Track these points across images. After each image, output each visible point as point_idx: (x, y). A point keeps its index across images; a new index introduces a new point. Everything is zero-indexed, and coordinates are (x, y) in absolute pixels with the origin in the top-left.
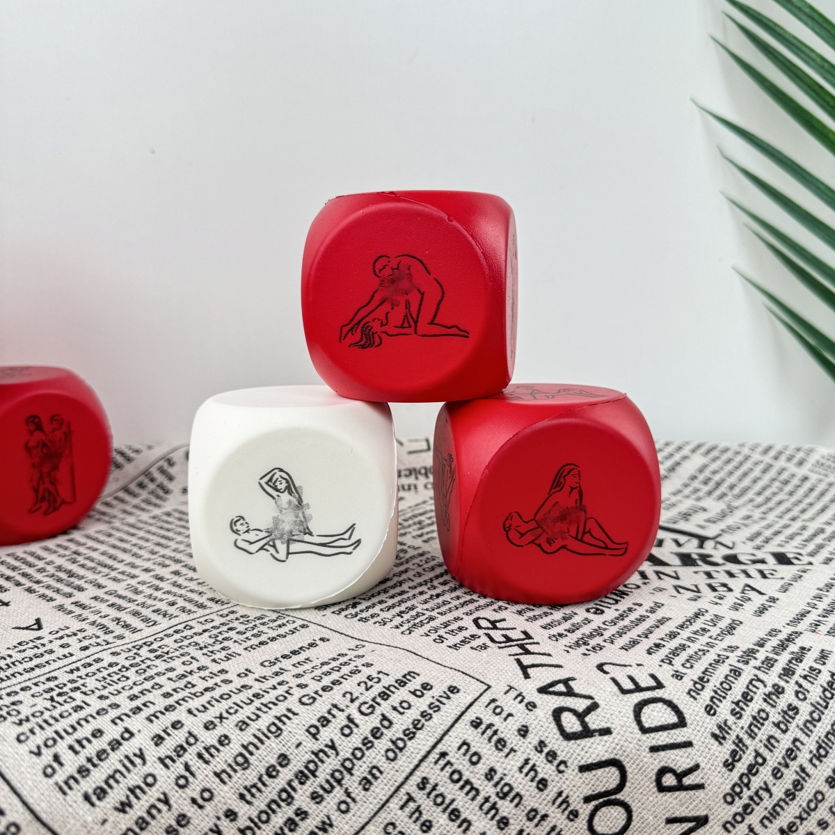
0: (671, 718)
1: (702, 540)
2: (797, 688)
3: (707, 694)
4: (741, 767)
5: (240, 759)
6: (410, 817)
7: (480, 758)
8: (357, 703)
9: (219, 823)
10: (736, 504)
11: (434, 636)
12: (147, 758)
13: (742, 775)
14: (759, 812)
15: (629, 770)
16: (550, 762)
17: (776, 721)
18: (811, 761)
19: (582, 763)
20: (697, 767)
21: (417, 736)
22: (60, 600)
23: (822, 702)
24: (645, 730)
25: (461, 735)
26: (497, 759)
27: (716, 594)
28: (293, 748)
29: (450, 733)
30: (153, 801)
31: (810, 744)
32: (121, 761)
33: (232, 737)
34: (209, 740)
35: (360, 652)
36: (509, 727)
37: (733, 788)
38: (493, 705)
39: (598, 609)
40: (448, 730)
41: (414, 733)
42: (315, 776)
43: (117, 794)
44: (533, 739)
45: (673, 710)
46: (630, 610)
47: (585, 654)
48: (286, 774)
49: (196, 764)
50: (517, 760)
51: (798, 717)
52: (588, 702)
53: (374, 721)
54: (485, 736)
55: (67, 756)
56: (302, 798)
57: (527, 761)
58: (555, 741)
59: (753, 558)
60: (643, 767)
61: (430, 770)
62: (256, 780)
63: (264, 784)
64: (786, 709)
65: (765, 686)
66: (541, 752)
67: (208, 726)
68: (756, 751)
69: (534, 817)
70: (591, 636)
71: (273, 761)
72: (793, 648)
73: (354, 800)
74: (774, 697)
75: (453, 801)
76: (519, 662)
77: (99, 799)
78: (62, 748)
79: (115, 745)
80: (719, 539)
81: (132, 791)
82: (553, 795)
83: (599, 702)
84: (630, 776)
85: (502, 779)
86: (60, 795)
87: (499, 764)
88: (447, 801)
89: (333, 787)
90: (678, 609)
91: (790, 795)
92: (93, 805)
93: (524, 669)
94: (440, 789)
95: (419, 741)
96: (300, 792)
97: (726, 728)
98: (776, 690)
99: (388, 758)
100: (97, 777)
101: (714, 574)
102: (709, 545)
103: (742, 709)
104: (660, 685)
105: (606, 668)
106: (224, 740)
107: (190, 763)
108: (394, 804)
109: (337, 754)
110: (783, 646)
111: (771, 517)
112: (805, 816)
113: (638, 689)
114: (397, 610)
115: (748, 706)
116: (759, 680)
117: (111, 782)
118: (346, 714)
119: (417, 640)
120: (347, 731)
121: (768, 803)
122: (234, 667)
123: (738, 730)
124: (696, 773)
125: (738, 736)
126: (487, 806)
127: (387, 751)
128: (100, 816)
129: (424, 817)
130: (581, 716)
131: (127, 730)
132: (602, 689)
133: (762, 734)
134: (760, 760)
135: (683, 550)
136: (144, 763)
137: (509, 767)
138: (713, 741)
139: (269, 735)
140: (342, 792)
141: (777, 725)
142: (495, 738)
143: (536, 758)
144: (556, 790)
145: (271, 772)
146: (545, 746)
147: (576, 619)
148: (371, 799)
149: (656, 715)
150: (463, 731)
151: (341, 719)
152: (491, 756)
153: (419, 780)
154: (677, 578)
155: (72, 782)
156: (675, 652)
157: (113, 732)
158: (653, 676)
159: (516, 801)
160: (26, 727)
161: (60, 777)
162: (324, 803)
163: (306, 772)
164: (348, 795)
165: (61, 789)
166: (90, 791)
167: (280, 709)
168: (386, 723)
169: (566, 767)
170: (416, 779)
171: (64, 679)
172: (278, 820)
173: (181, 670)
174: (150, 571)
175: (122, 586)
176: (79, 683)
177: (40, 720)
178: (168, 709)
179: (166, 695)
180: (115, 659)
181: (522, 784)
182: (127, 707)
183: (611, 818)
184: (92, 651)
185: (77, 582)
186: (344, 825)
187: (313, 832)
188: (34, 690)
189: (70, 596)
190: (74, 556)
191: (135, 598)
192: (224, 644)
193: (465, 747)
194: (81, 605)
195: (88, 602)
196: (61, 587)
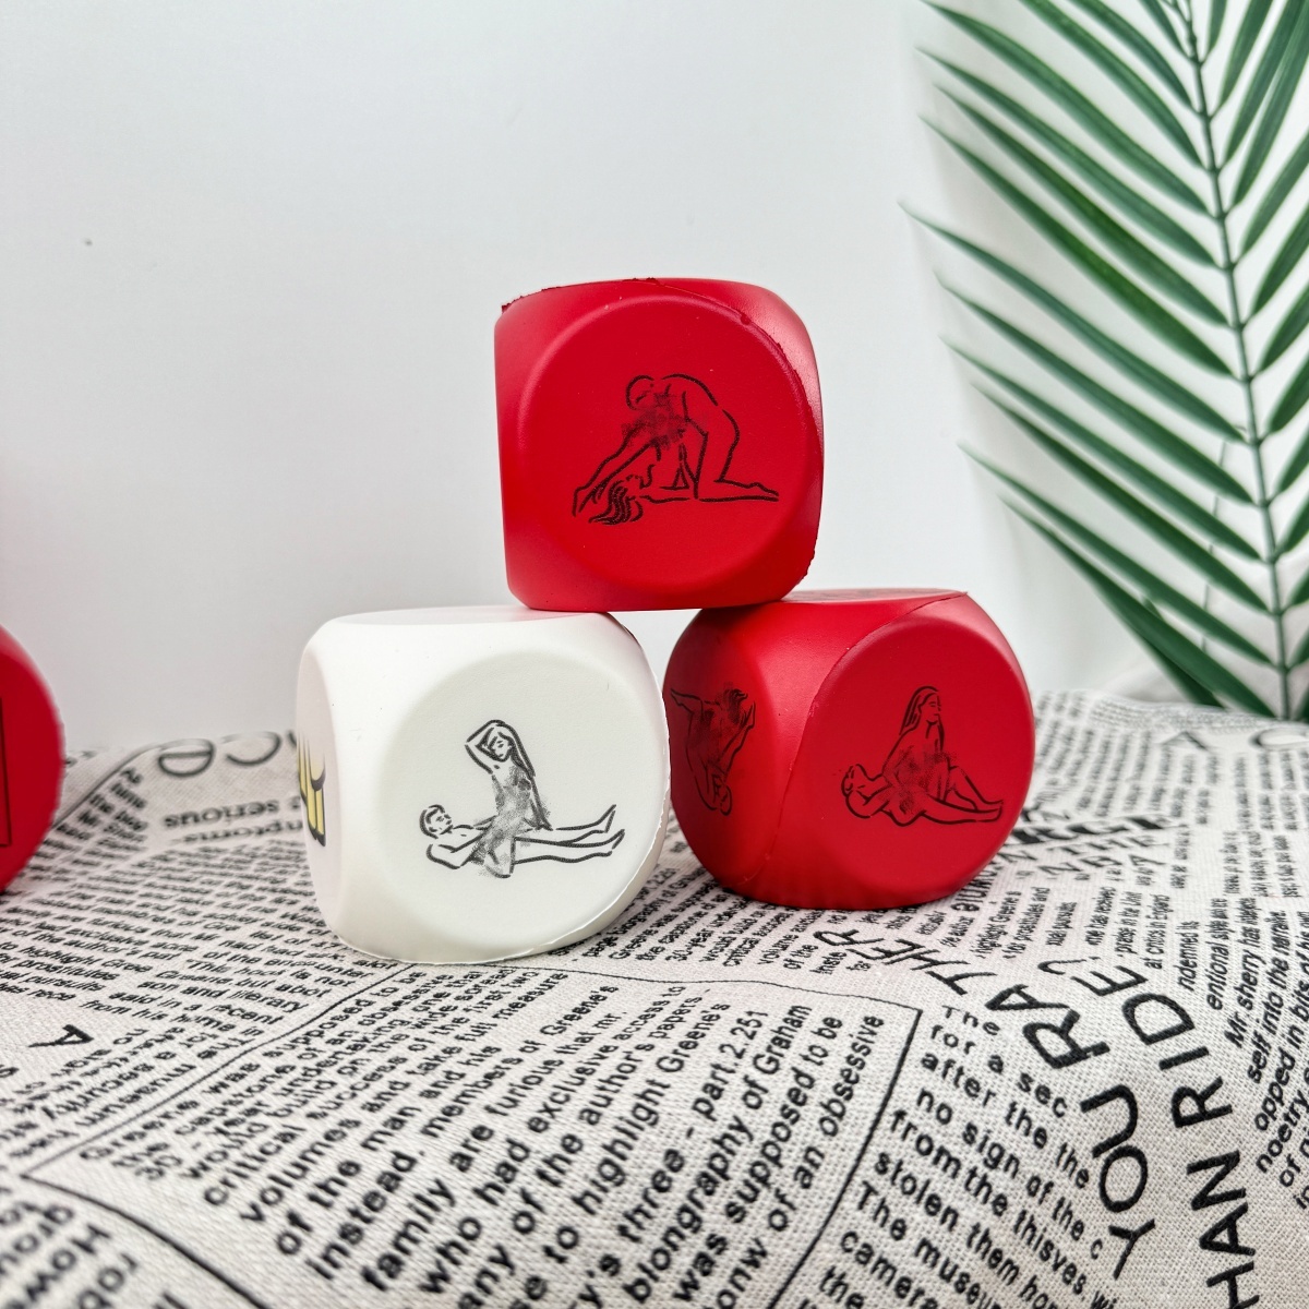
0: (1173, 1018)
2: (1300, 960)
3: (1202, 982)
4: (1269, 1075)
5: (608, 1170)
6: (875, 1218)
7: (950, 1112)
8: (748, 1058)
9: (592, 1281)
11: (779, 961)
12: (454, 1192)
13: (1272, 1085)
14: (1298, 1134)
15: (1138, 1099)
16: (1044, 1102)
17: (1293, 1006)
19: (1084, 1098)
20: (1219, 1082)
21: (856, 1092)
22: (84, 996)
24: (1147, 1040)
25: (915, 1082)
26: (974, 1109)
27: (1104, 870)
28: (683, 1137)
29: (900, 1081)
30: (483, 1263)
32: (410, 1206)
33: (580, 1136)
34: (547, 1147)
35: (687, 995)
36: (976, 1061)
37: (1264, 1108)
38: (940, 1035)
39: (967, 905)
40: (895, 1078)
41: (850, 1089)
42: (726, 1178)
43: (420, 1262)
44: (1012, 1074)
45: (1172, 1008)
46: (1010, 901)
47: (1008, 957)
48: (683, 1182)
49: (539, 1190)
50: (999, 1108)
52: (1064, 1013)
53: (786, 1079)
54: (948, 1078)
55: (311, 1213)
56: (713, 1218)
57: (1013, 1107)
58: (1043, 1074)
59: (1108, 826)
60: (1154, 1093)
61: (888, 1141)
62: (639, 1200)
63: (654, 1205)
64: (1298, 989)
65: (1264, 963)
66: (1028, 1090)
67: (536, 1126)
68: (1281, 1050)
69: (1037, 1188)
70: (992, 936)
71: (660, 1165)
72: (1263, 915)
73: (791, 1206)
74: (1280, 975)
75: (927, 1183)
76: (933, 975)
77: (391, 1275)
78: (296, 1199)
79: (390, 1181)
81: (443, 1252)
82: (1055, 1151)
83: (1079, 1010)
84: (1141, 1108)
85: (986, 1138)
86: (320, 1281)
87: (978, 1117)
88: (920, 1185)
89: (756, 1191)
90: (1072, 891)
92: (381, 1287)
93: (950, 982)
94: (908, 1169)
95: (861, 1100)
96: (709, 1207)
97: (1240, 1024)
98: (1279, 966)
99: (825, 1132)
100: (378, 1239)
101: (1077, 849)
103: (1250, 996)
104: (1139, 980)
105: (1053, 968)
106: (571, 1144)
107: (530, 1189)
108: (850, 1203)
109: (751, 1138)
110: (1249, 914)
111: (1084, 779)
113: (1115, 987)
114: (685, 939)
115: (1254, 990)
116: (1253, 956)
117: (405, 1242)
118: (740, 1076)
120: (753, 1101)
123: (1254, 1024)
124: (1219, 1091)
125: (1255, 1033)
126: (975, 1182)
127: (822, 1121)
128: (398, 1305)
129: (894, 1216)
130: (1063, 1031)
131: (399, 1156)
132: (1070, 993)
133: (1282, 1026)
134: (1288, 1062)
136: (452, 1202)
137: (990, 1119)
138: (1229, 1043)
139: (641, 1123)
140: (772, 1195)
141: (1295, 1011)
142: (963, 1080)
143: (1023, 1100)
144: (1058, 1143)
145: (660, 1183)
146: (1031, 1080)
147: (951, 920)
148: (815, 1200)
149: (1154, 1018)
150: (915, 1078)
151: (735, 1087)
152: (966, 1109)
153: (877, 1159)
154: (1034, 858)
155: (335, 1255)
156: (1124, 938)
157: (376, 1163)
158: (1122, 969)
159: (1012, 1168)
160: (210, 1179)
161: (312, 1248)
162: (748, 1220)
163: (712, 1173)
164: (782, 1198)
165: (319, 1270)
166: (372, 1265)
167: (636, 1083)
168: (804, 1080)
169: (1065, 1106)
170: (871, 1159)
171: (215, 1101)
172: (683, 1260)
173: (416, 1059)
174: (210, 938)
175: (179, 964)
176: (249, 1103)
177: (228, 1164)
178: (449, 1112)
179: (428, 1094)
180: (279, 1062)
181: (1015, 1141)
182: (374, 1122)
183: (1124, 1176)
184: (223, 1056)
185: (88, 968)
186: (779, 1252)
187: (738, 1272)
188: (170, 1125)
189: (96, 987)
190: (44, 932)
191: (222, 976)
192: (451, 1015)
193: (926, 1099)
194: (131, 998)
195: (142, 992)
196: (66, 978)
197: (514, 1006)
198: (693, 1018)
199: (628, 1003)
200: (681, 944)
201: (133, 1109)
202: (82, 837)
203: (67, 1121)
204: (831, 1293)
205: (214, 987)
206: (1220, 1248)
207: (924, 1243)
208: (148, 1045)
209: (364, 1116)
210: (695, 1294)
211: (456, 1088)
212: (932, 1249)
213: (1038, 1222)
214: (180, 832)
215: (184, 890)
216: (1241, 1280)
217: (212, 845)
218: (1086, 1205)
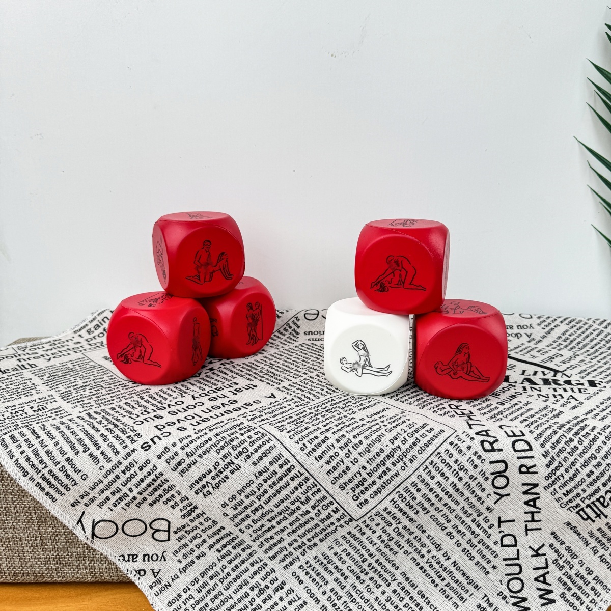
0: (527, 447)
1: (556, 372)
2: (579, 440)
3: (542, 440)
4: (553, 467)
5: (367, 449)
6: (427, 474)
7: (452, 456)
8: (406, 433)
9: (360, 470)
10: (578, 353)
11: (433, 410)
12: (335, 446)
13: (553, 470)
14: (559, 484)
15: (509, 465)
16: (479, 459)
17: (568, 451)
18: (581, 467)
19: (491, 460)
20: (535, 466)
21: (429, 446)
22: (277, 386)
23: (588, 446)
24: (515, 451)
26: (459, 456)
27: (555, 399)
28: (385, 447)
30: (338, 461)
31: (582, 461)
32: (326, 447)
33: (363, 441)
34: (356, 442)
35: (404, 414)
36: (464, 446)
37: (549, 474)
38: (457, 438)
39: (502, 403)
40: (441, 445)
42: (393, 457)
43: (326, 458)
44: (472, 450)
45: (528, 444)
46: (516, 404)
47: (495, 421)
48: (383, 456)
49: (352, 450)
50: (466, 458)
51: (578, 451)
52: (494, 439)
53: (413, 440)
54: (455, 448)
55: (308, 444)
56: (388, 464)
57: (470, 458)
58: (481, 452)
59: (579, 382)
60: (514, 464)
61: (434, 458)
62: (372, 457)
63: (375, 458)
64: (573, 447)
65: (566, 438)
66: (476, 455)
67: (355, 437)
68: (559, 462)
69: (472, 478)
70: (498, 414)
71: (378, 451)
72: (582, 425)
73: (407, 466)
74: (569, 443)
75: (442, 470)
76: (468, 422)
77: (320, 459)
78: (305, 441)
79: (323, 442)
80: (564, 373)
81: (331, 457)
82: (479, 471)
83: (499, 439)
84: (509, 467)
85: (460, 463)
86: (307, 457)
87: (459, 458)
88: (440, 470)
89: (399, 461)
90: (537, 404)
91: (571, 479)
92: (318, 461)
93: (470, 426)
94: (437, 465)
95: (430, 448)
96: (388, 462)
97: (548, 453)
98: (571, 440)
99: (419, 453)
100: (319, 452)
101: (557, 390)
102: (559, 375)
103: (555, 446)
104: (523, 435)
105: (502, 427)
106: (361, 442)
107: (350, 449)
108: (421, 469)
109: (401, 450)
110: (578, 424)
111: (594, 361)
112: (577, 487)
113: (515, 435)
114: (415, 398)
115: (558, 445)
116: (564, 436)
117: (324, 454)
118: (403, 436)
119: (425, 411)
120: (404, 442)
121: (562, 481)
122: (358, 416)
123: (553, 454)
124: (534, 468)
125: (552, 456)
126: (455, 472)
127: (419, 450)
128: (321, 465)
129: (432, 474)
130: (491, 444)
131: (326, 437)
132: (500, 435)
133: (562, 456)
134: (560, 465)
135: (546, 377)
136: (334, 448)
137: (463, 460)
138: (542, 457)
139: (377, 441)
140: (403, 463)
141: (569, 453)
142: (458, 449)
143: (473, 457)
144: (480, 469)
145: (378, 454)
146: (477, 453)
147: (492, 407)
148: (413, 466)
149: (520, 445)
150: (446, 446)
151: (401, 438)
152: (456, 455)
154: (540, 391)
155: (310, 453)
156: (532, 423)
157: (322, 437)
158: (521, 432)
159: (466, 472)
160: (291, 434)
161: (307, 451)
162: (396, 467)
163: (390, 455)
164: (405, 464)
165: (307, 455)
166: (317, 456)
167: (379, 433)
168: (418, 441)
169: (485, 461)
170: (429, 461)
171: (296, 418)
172: (380, 471)
173: (337, 417)
174: (306, 374)
175: (297, 381)
176: (302, 419)
177: (294, 431)
178: (339, 430)
179: (336, 425)
180: (310, 411)
181: (468, 466)
182: (324, 429)
183: (501, 481)
184: (301, 407)
185: (279, 378)
186: (403, 475)
187: (392, 476)
188: (287, 421)
189: (279, 384)
190: (271, 365)
191: (306, 386)
192: (350, 407)
193: (447, 451)
194: (286, 388)
195: (288, 387)
196: (274, 380)
197: (364, 408)
198: (400, 421)
199: (388, 414)
200: (412, 400)
201: (281, 416)
202: (284, 335)
203: (268, 416)
204: (413, 487)
205: (303, 389)
206: (530, 505)
207: (438, 482)
208: (286, 402)
209: (322, 427)
210: (382, 478)
211: (342, 426)
212: (440, 484)
213: (471, 485)
214: (308, 337)
215: (304, 357)
216: (535, 515)
217: (315, 342)
218: (487, 485)
